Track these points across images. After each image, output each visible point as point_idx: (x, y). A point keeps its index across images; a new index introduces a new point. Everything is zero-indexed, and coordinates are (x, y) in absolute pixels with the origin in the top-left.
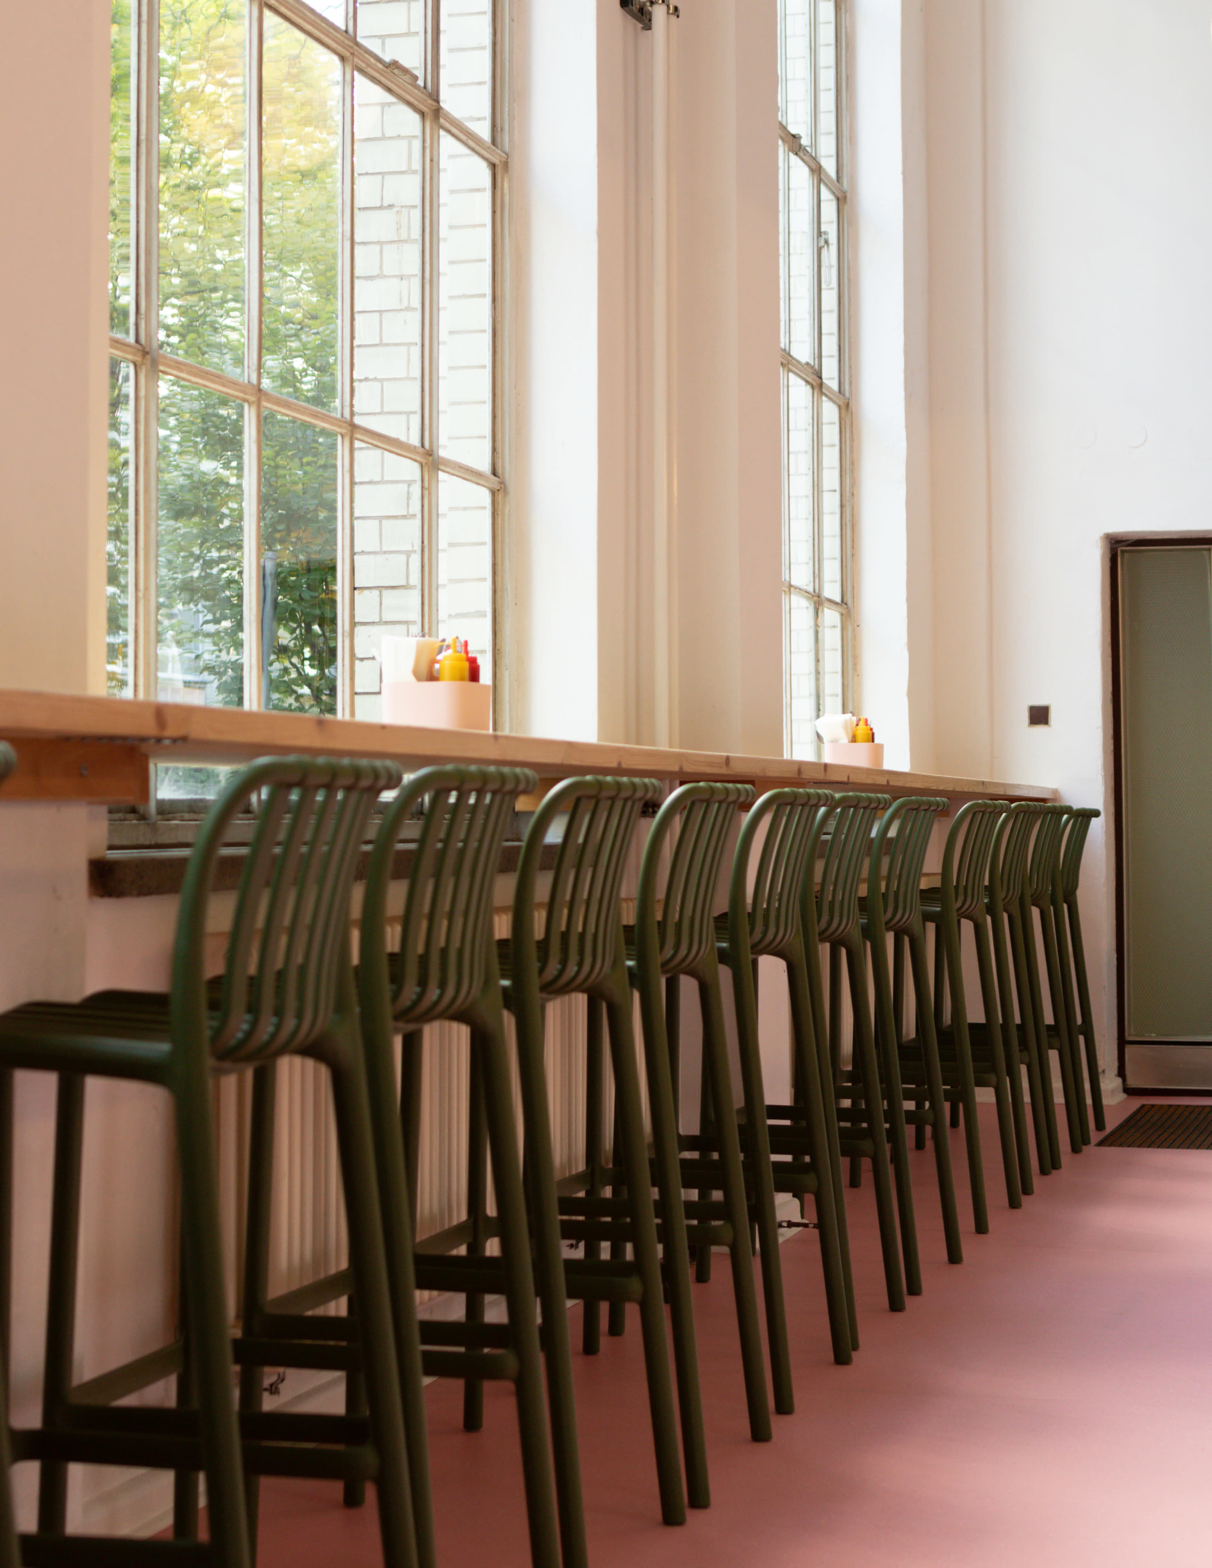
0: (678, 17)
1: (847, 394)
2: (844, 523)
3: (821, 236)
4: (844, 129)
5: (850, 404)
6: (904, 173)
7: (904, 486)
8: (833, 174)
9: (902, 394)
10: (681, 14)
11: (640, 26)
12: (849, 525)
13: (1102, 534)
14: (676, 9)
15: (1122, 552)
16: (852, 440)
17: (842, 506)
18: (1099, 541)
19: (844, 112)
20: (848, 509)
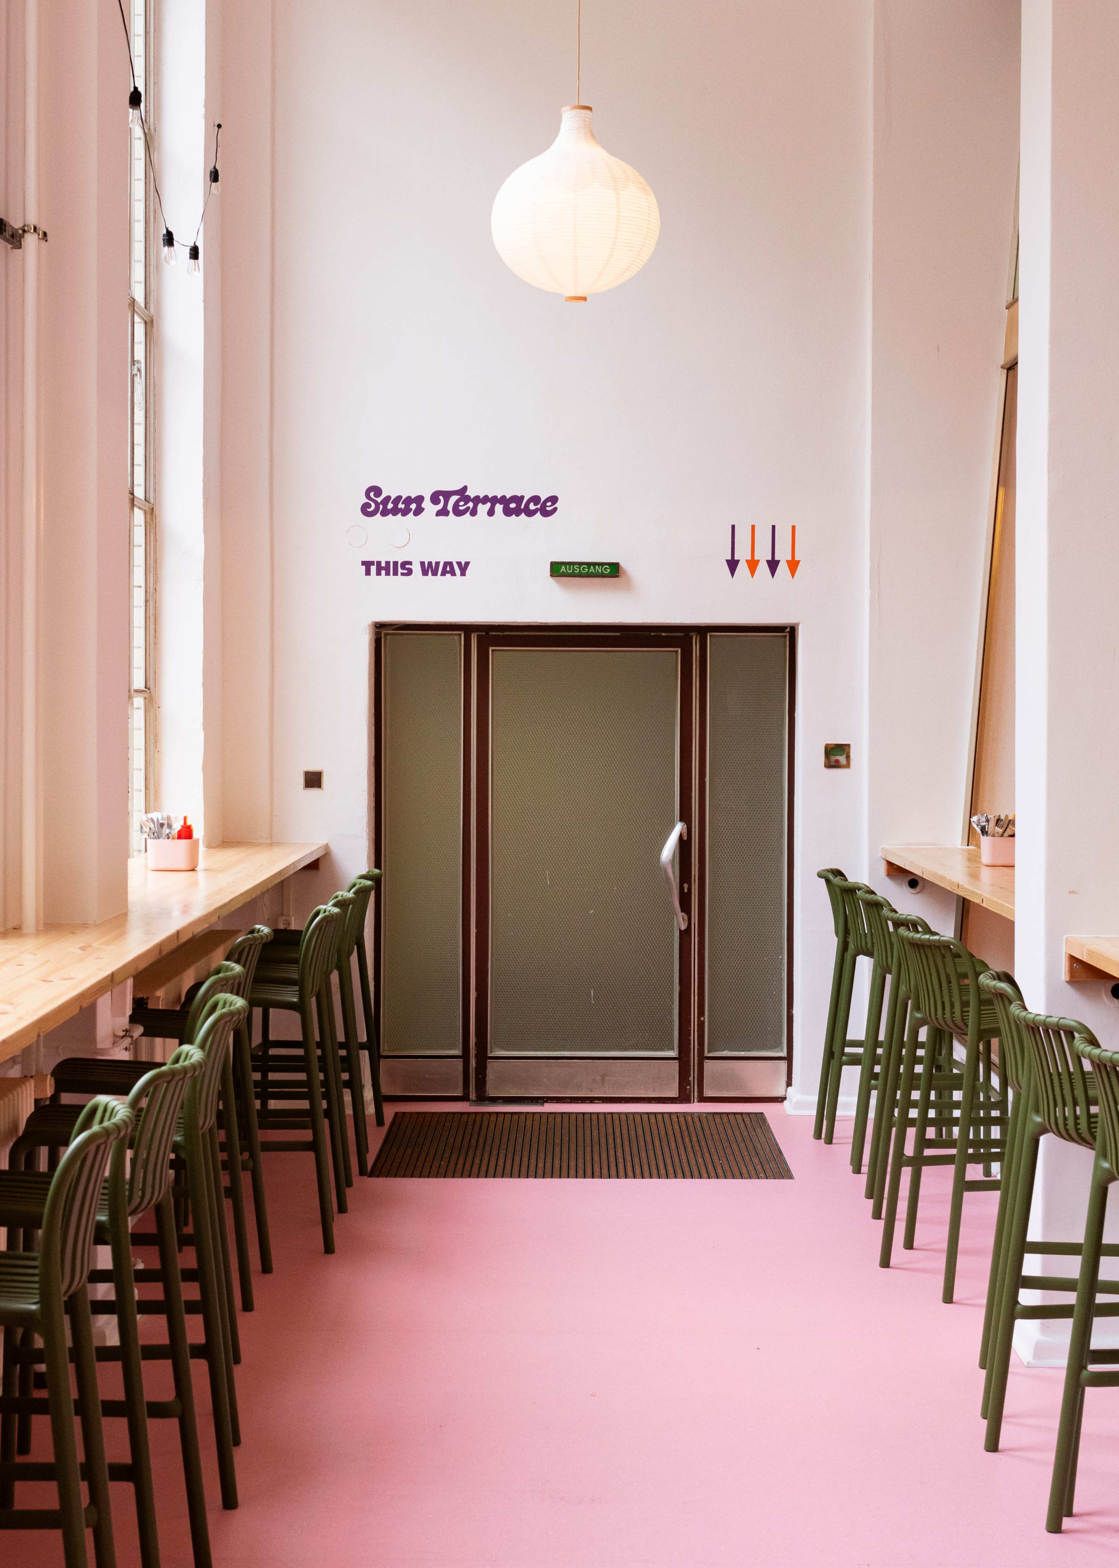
0: (46, 241)
1: (152, 501)
2: (148, 616)
3: (134, 365)
4: (152, 259)
5: (154, 509)
6: (205, 301)
7: (202, 584)
8: (143, 305)
9: (201, 501)
10: (49, 237)
11: (10, 246)
12: (152, 618)
13: (370, 623)
14: (45, 234)
15: (386, 634)
16: (156, 540)
17: (146, 601)
18: (368, 629)
19: (152, 243)
20: (151, 603)
